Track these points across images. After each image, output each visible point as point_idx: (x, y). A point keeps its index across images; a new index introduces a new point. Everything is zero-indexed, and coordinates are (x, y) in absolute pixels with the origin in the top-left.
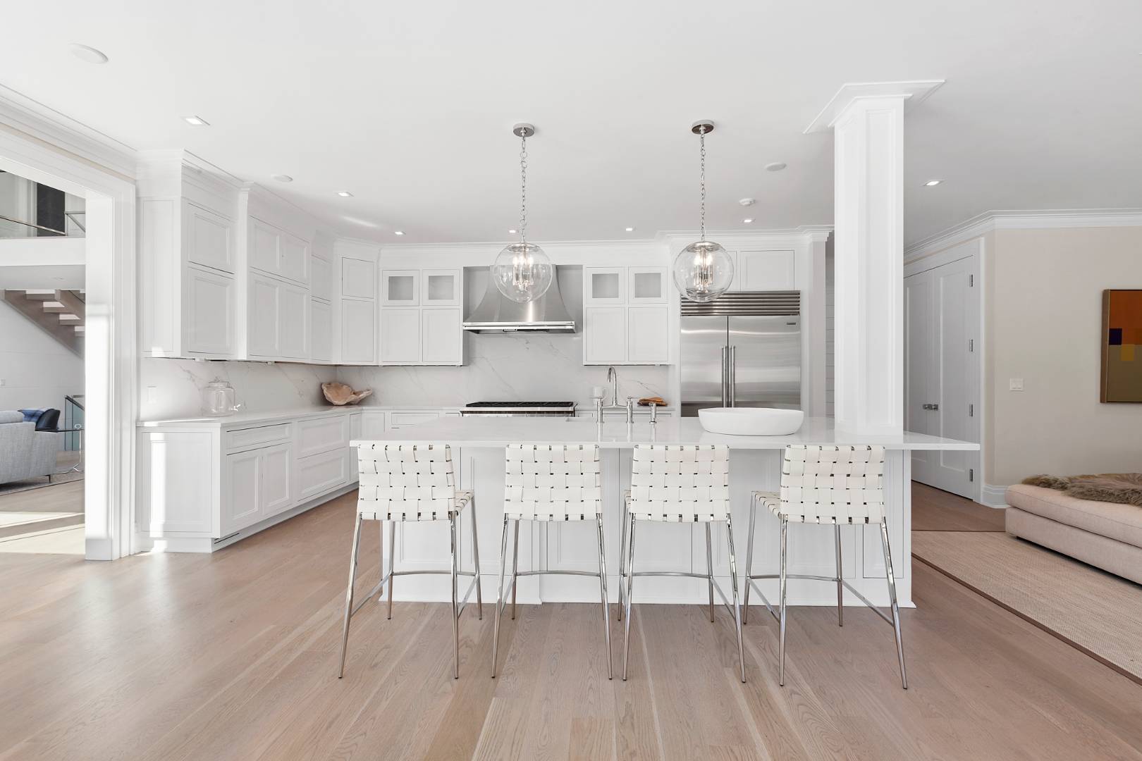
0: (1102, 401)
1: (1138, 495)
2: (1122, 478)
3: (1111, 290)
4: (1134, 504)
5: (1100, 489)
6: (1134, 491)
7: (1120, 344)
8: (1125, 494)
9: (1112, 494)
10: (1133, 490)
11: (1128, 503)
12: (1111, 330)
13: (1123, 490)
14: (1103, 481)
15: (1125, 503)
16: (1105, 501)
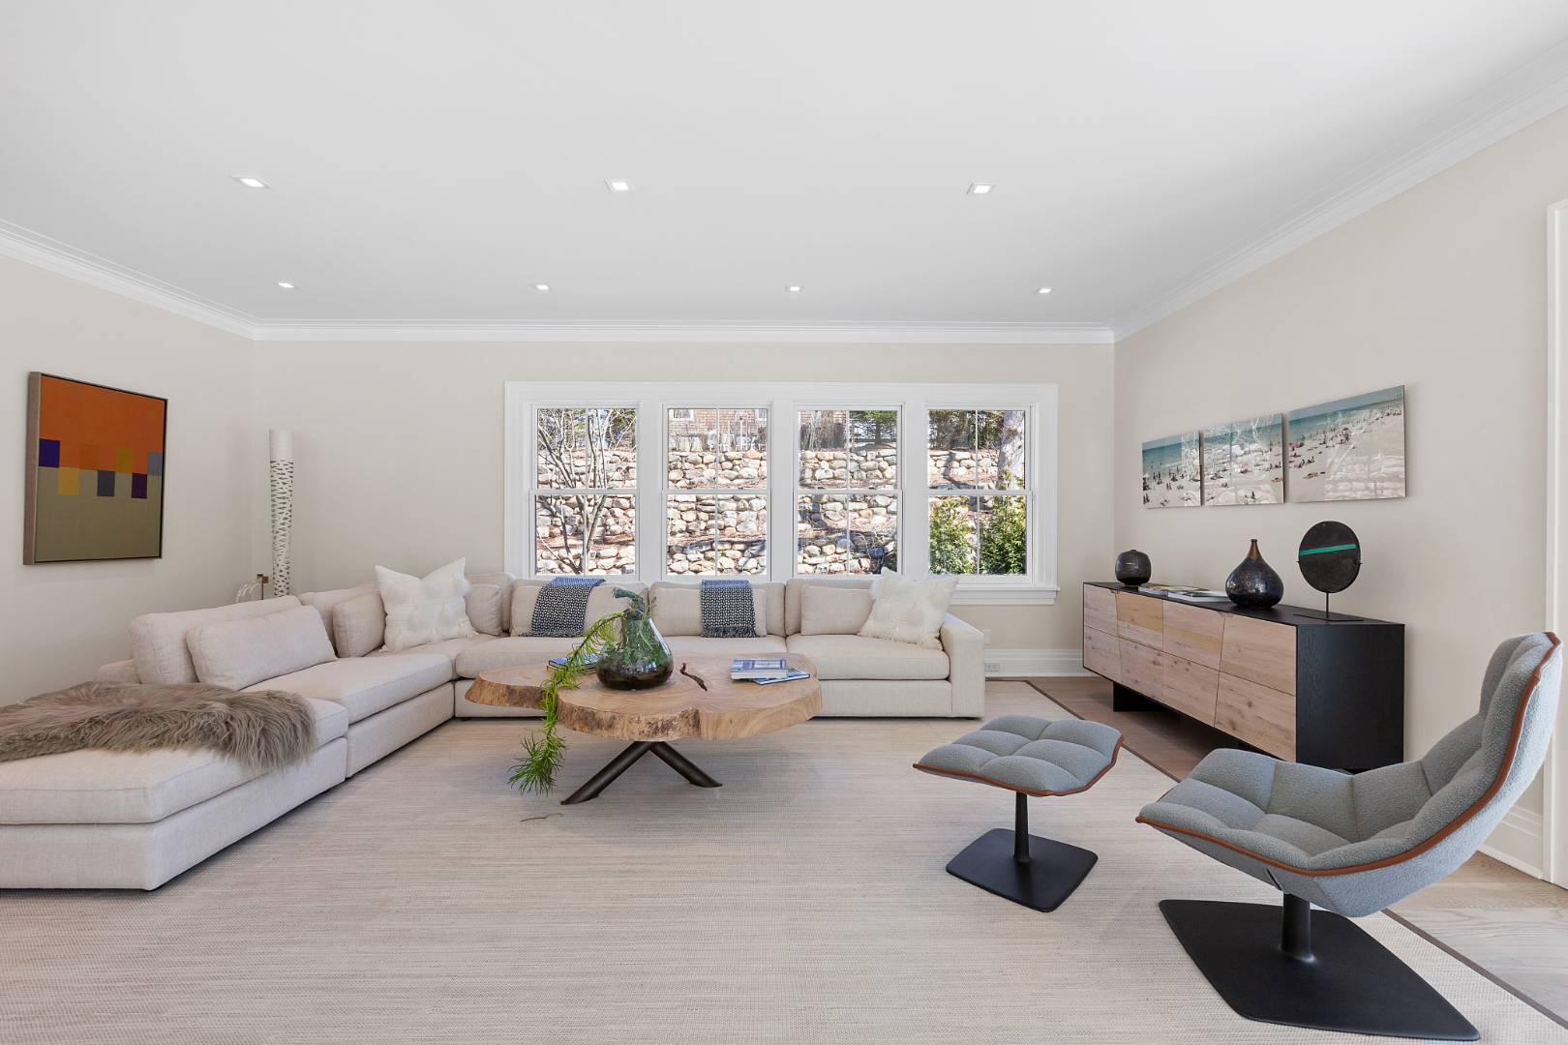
0: (27, 561)
1: (99, 728)
2: (67, 697)
3: (43, 375)
4: (95, 746)
5: (31, 735)
6: (94, 721)
7: (58, 466)
8: (78, 731)
9: (56, 737)
10: (91, 720)
11: (85, 747)
12: (41, 441)
13: (73, 725)
14: (35, 713)
15: (79, 749)
16: (42, 755)
